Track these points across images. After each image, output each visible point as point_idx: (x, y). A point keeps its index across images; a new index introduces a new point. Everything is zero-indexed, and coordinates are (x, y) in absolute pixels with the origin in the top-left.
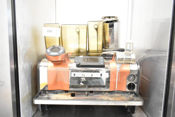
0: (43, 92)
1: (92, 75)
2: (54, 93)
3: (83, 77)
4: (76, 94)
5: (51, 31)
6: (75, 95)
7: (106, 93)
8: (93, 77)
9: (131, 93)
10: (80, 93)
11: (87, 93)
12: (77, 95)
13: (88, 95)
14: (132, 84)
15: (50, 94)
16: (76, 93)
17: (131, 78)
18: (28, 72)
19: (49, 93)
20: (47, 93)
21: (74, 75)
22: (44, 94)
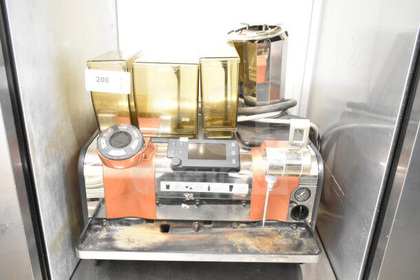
0: (96, 222)
1: (209, 189)
2: (121, 224)
3: (189, 193)
4: (171, 226)
5: (106, 80)
6: (170, 229)
7: (241, 225)
8: (211, 191)
9: (299, 225)
10: (181, 224)
11: (197, 226)
12: (173, 228)
13: (199, 228)
14: (301, 208)
15: (112, 227)
16: (172, 224)
17: (302, 194)
18: (57, 183)
19: (111, 224)
20: (104, 224)
21: (168, 187)
22: (97, 226)
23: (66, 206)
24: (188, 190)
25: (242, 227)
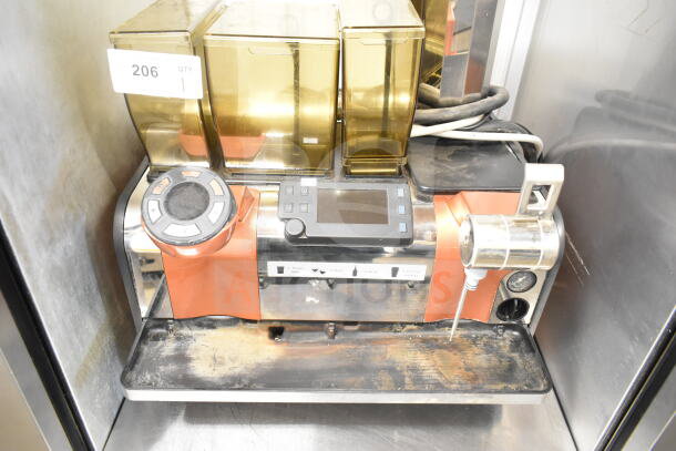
0: (157, 323)
1: (355, 273)
2: (200, 325)
3: (318, 279)
4: (287, 329)
5: (153, 72)
6: (284, 334)
7: (408, 327)
8: (359, 276)
9: (507, 327)
10: (305, 326)
11: (331, 329)
12: (291, 331)
13: (335, 333)
14: (516, 302)
15: (185, 331)
16: (288, 327)
17: (520, 280)
19: (182, 327)
20: (171, 327)
21: (281, 270)
22: (159, 331)
23: (99, 298)
24: (318, 275)
25: (411, 330)
